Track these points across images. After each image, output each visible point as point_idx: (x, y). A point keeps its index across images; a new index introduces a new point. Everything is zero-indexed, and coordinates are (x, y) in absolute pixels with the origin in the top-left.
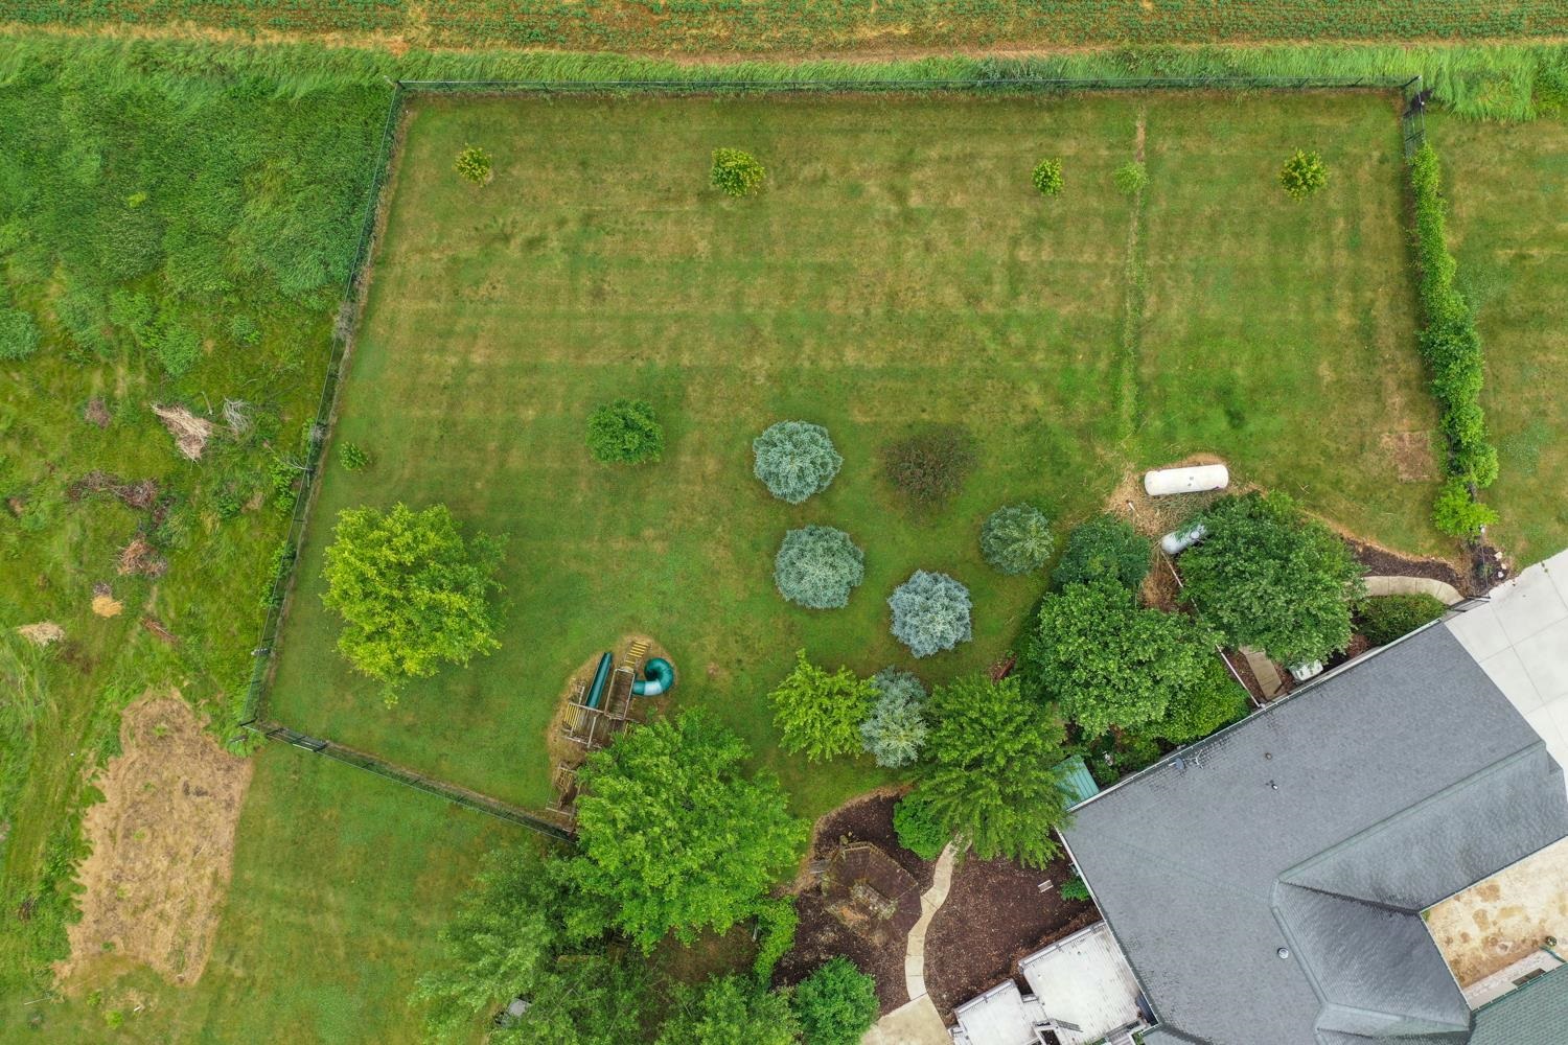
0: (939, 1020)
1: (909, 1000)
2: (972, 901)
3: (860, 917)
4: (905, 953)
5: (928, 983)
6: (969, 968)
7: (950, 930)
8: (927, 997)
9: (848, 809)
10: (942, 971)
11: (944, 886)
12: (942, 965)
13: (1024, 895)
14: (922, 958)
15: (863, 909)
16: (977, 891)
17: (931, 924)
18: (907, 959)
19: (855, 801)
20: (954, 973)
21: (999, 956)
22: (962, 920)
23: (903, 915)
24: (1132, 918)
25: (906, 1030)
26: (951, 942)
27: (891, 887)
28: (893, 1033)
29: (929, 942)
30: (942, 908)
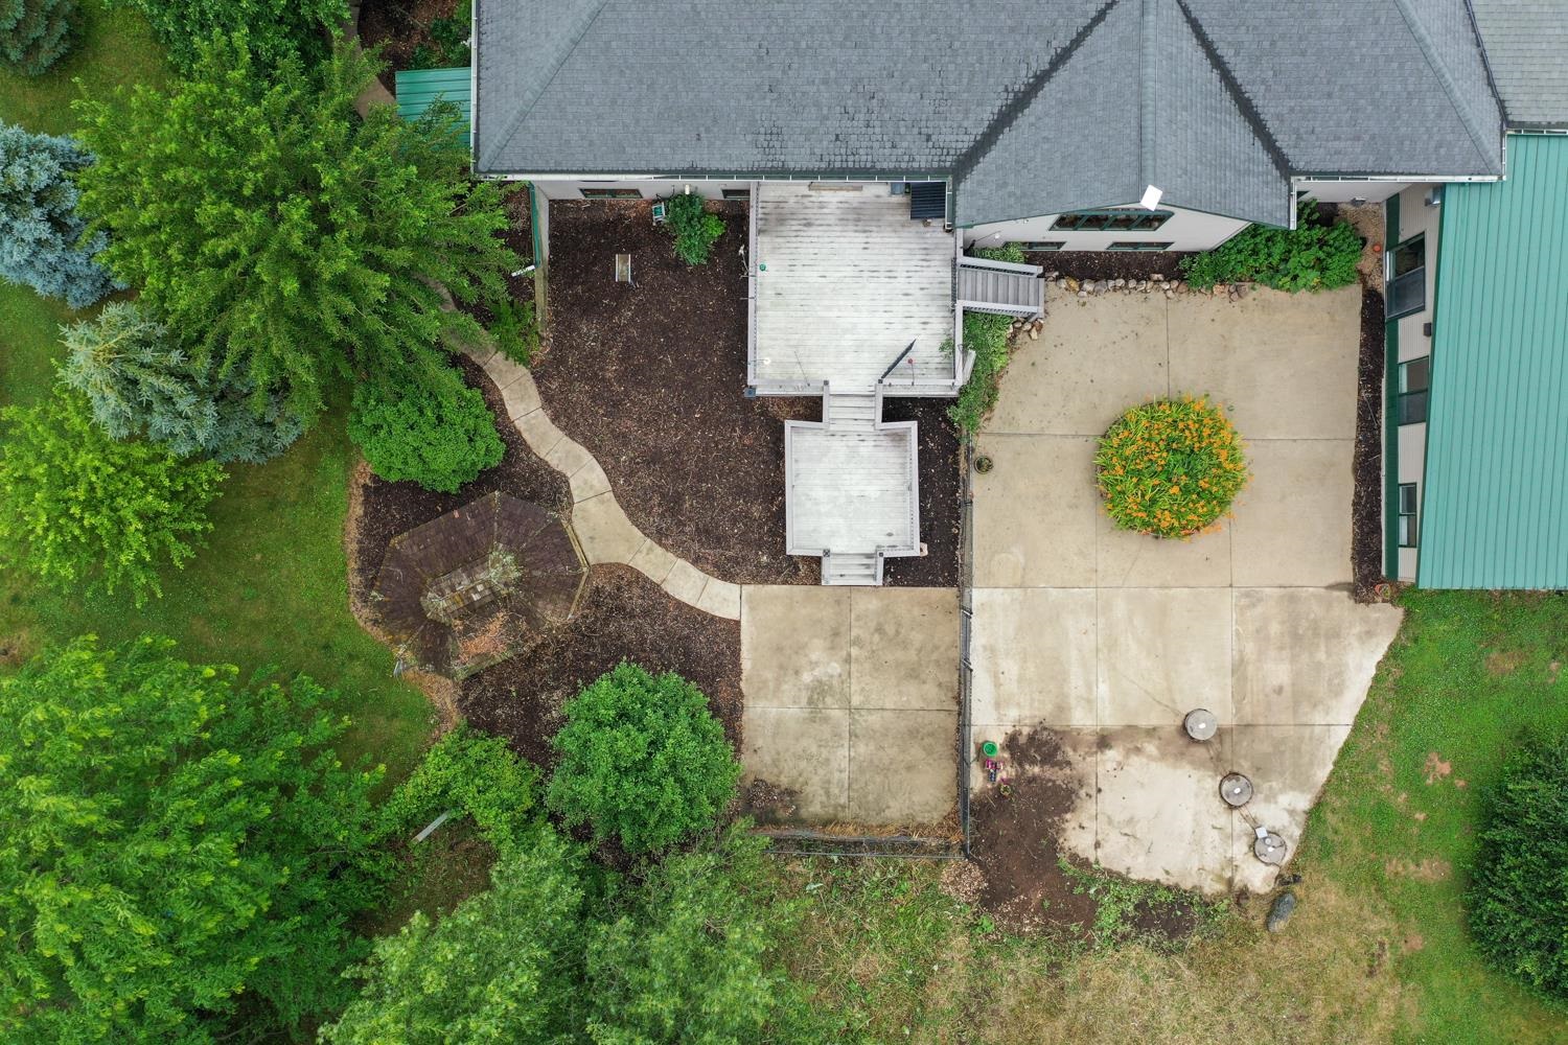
0: (797, 591)
1: (738, 623)
2: (628, 424)
3: (496, 625)
4: (656, 587)
5: (727, 576)
6: (741, 491)
7: (657, 489)
8: (748, 589)
9: (361, 551)
10: (720, 541)
11: (579, 458)
12: (709, 535)
13: (664, 330)
14: (681, 562)
15: (476, 612)
16: (615, 406)
17: (631, 516)
18: (668, 588)
19: (354, 531)
20: (734, 521)
21: (746, 428)
22: (653, 458)
23: (530, 550)
24: (715, 120)
25: (786, 658)
26: (678, 499)
27: (470, 541)
28: (779, 682)
29: (660, 536)
30: (613, 483)
